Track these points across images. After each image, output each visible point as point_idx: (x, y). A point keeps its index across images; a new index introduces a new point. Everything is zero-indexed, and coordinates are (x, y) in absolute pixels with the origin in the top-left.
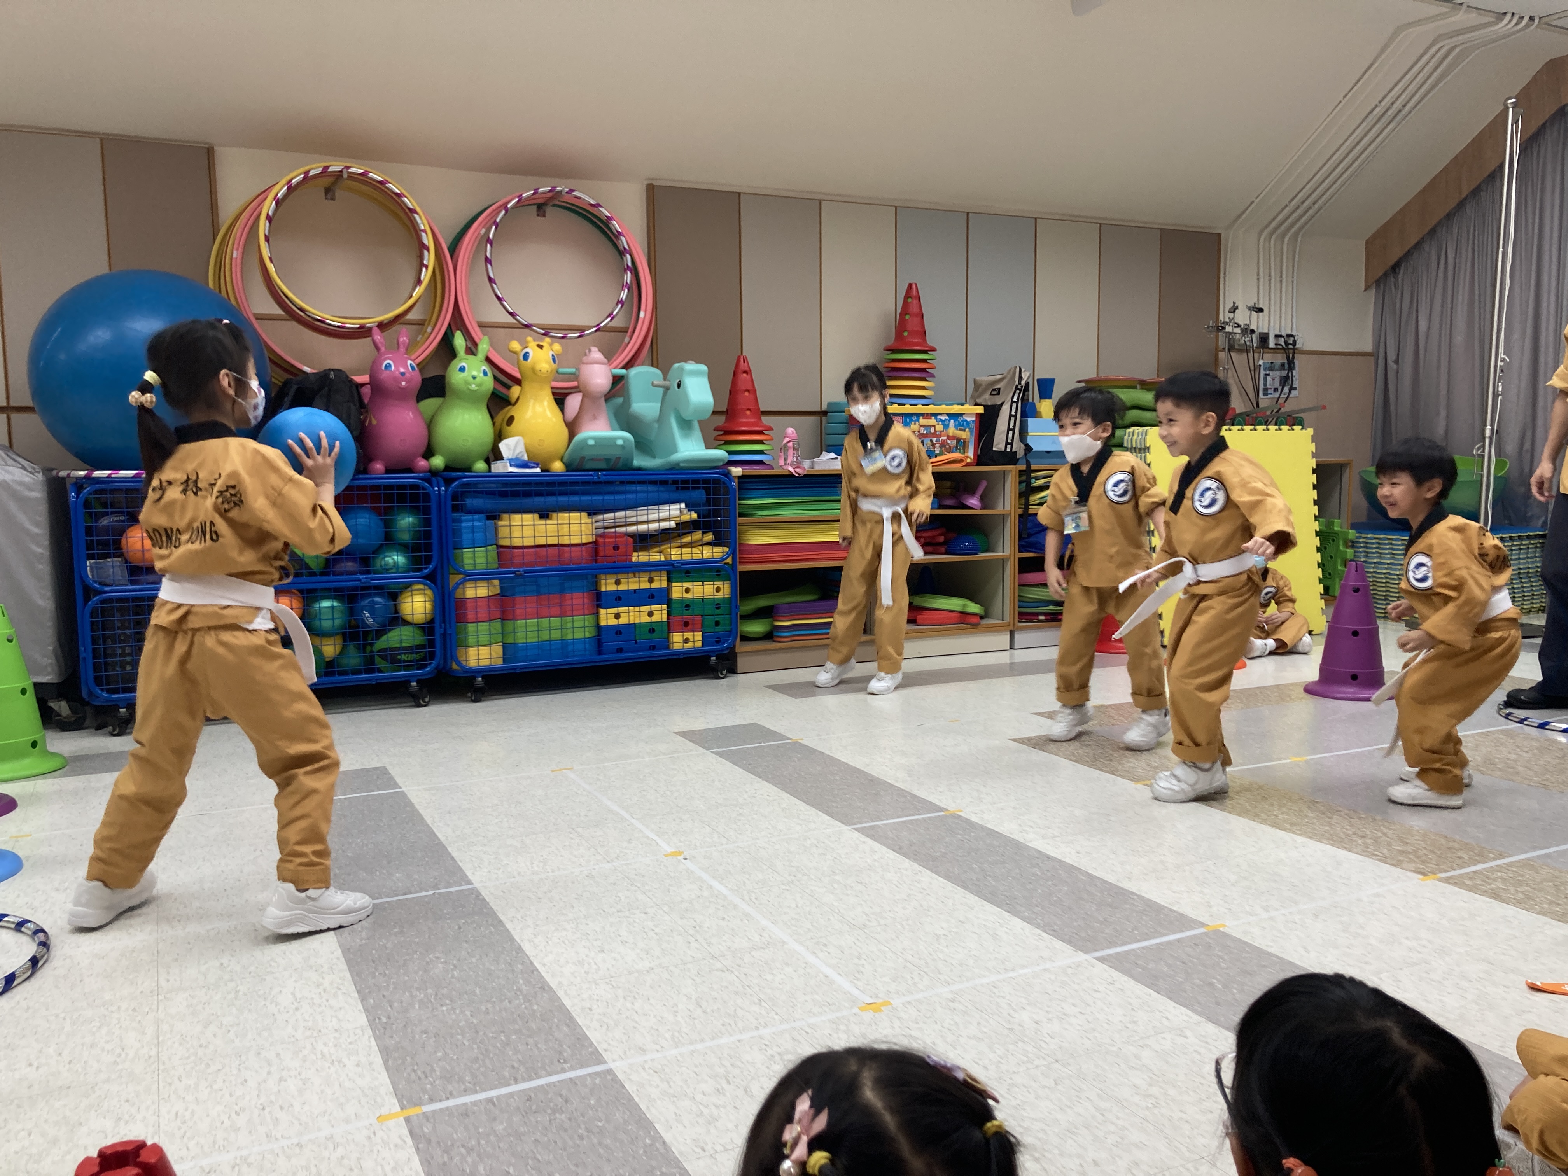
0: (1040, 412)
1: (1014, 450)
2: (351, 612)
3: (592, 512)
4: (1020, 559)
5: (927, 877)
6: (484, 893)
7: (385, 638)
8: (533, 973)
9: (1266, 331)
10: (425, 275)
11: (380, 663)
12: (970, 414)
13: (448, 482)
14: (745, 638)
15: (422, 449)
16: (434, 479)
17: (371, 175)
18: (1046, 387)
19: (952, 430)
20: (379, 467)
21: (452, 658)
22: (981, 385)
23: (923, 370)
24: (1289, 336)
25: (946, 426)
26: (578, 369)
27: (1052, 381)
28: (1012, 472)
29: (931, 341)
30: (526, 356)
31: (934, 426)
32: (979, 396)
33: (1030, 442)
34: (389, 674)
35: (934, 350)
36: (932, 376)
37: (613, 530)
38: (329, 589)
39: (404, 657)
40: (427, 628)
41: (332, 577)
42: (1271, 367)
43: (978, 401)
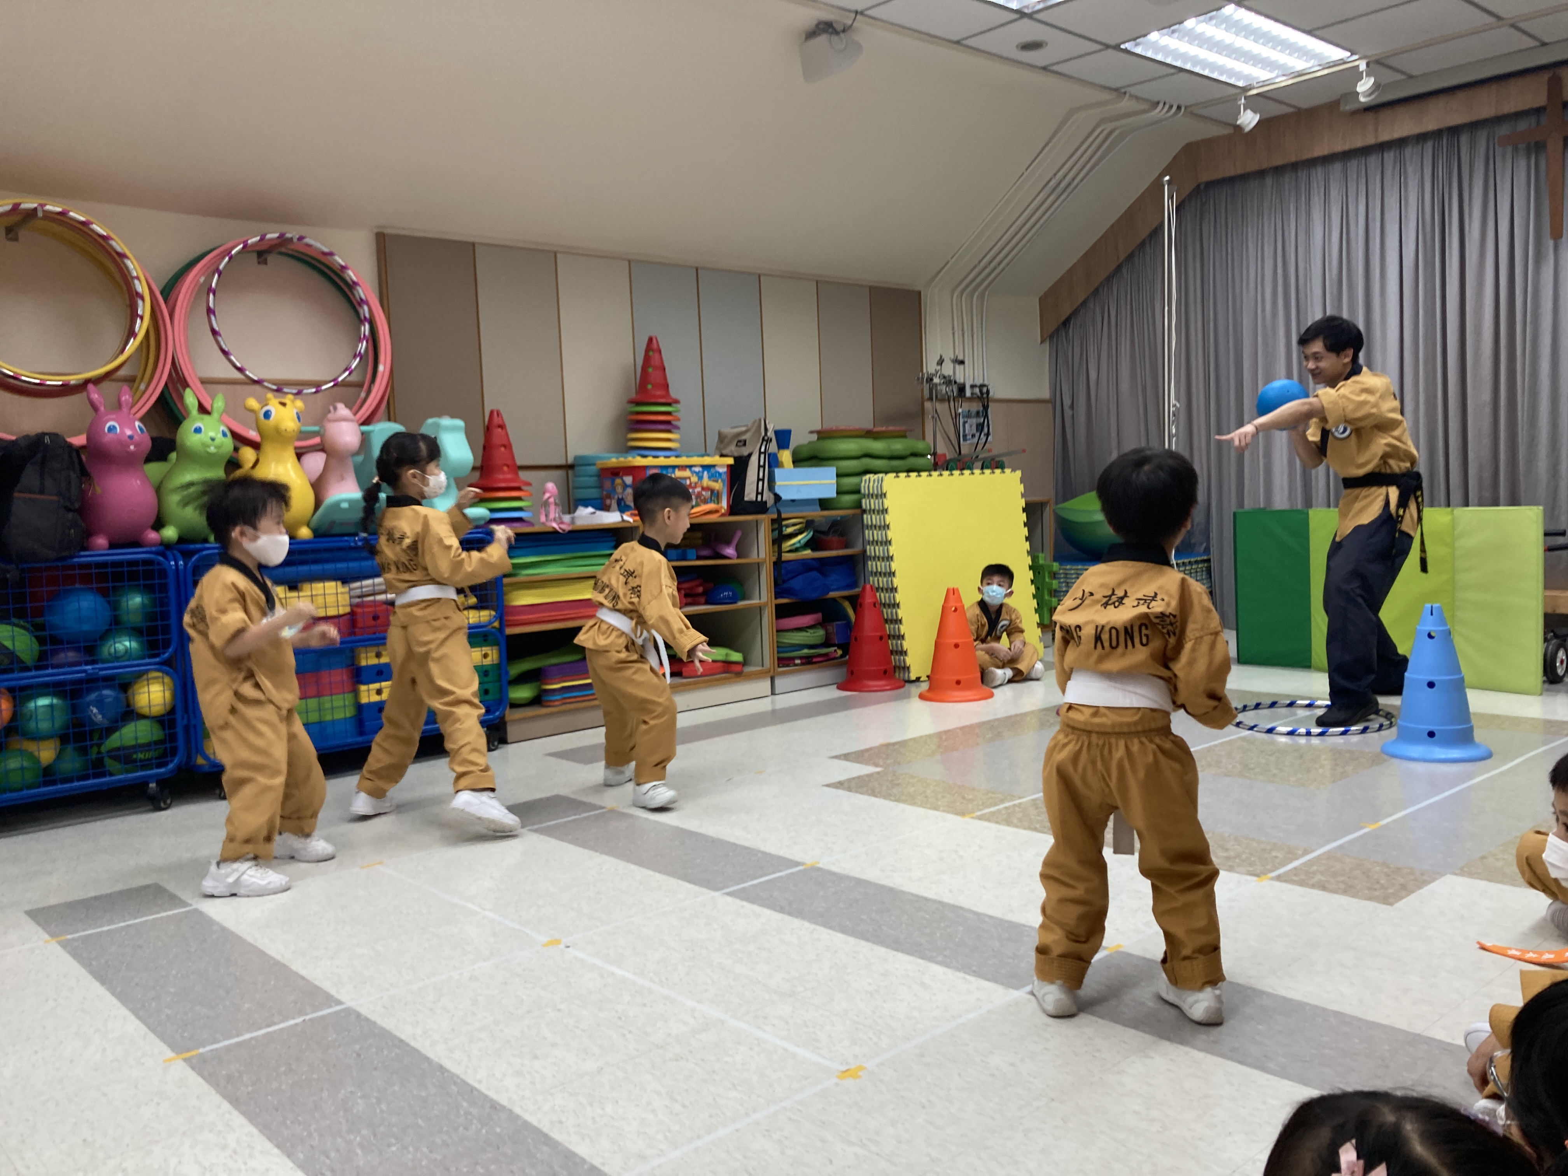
0: (782, 463)
1: (764, 499)
2: (74, 709)
3: (345, 580)
4: (777, 606)
5: (824, 934)
6: (364, 1011)
7: (117, 734)
8: (472, 1091)
9: (962, 381)
10: (140, 327)
11: (110, 764)
12: (722, 466)
13: (187, 555)
14: (514, 705)
15: (152, 520)
16: (168, 553)
17: (72, 214)
18: (783, 438)
19: (706, 482)
20: (101, 541)
21: (197, 751)
22: (726, 437)
23: (668, 423)
24: (982, 386)
25: (701, 478)
26: (322, 427)
27: (788, 433)
28: (764, 521)
29: (674, 393)
30: (267, 415)
31: (689, 478)
32: (725, 448)
33: (778, 490)
34: (121, 776)
35: (677, 402)
36: (677, 428)
37: (371, 598)
38: (46, 685)
39: (141, 756)
40: (166, 720)
41: (50, 671)
42: (968, 415)
43: (724, 452)
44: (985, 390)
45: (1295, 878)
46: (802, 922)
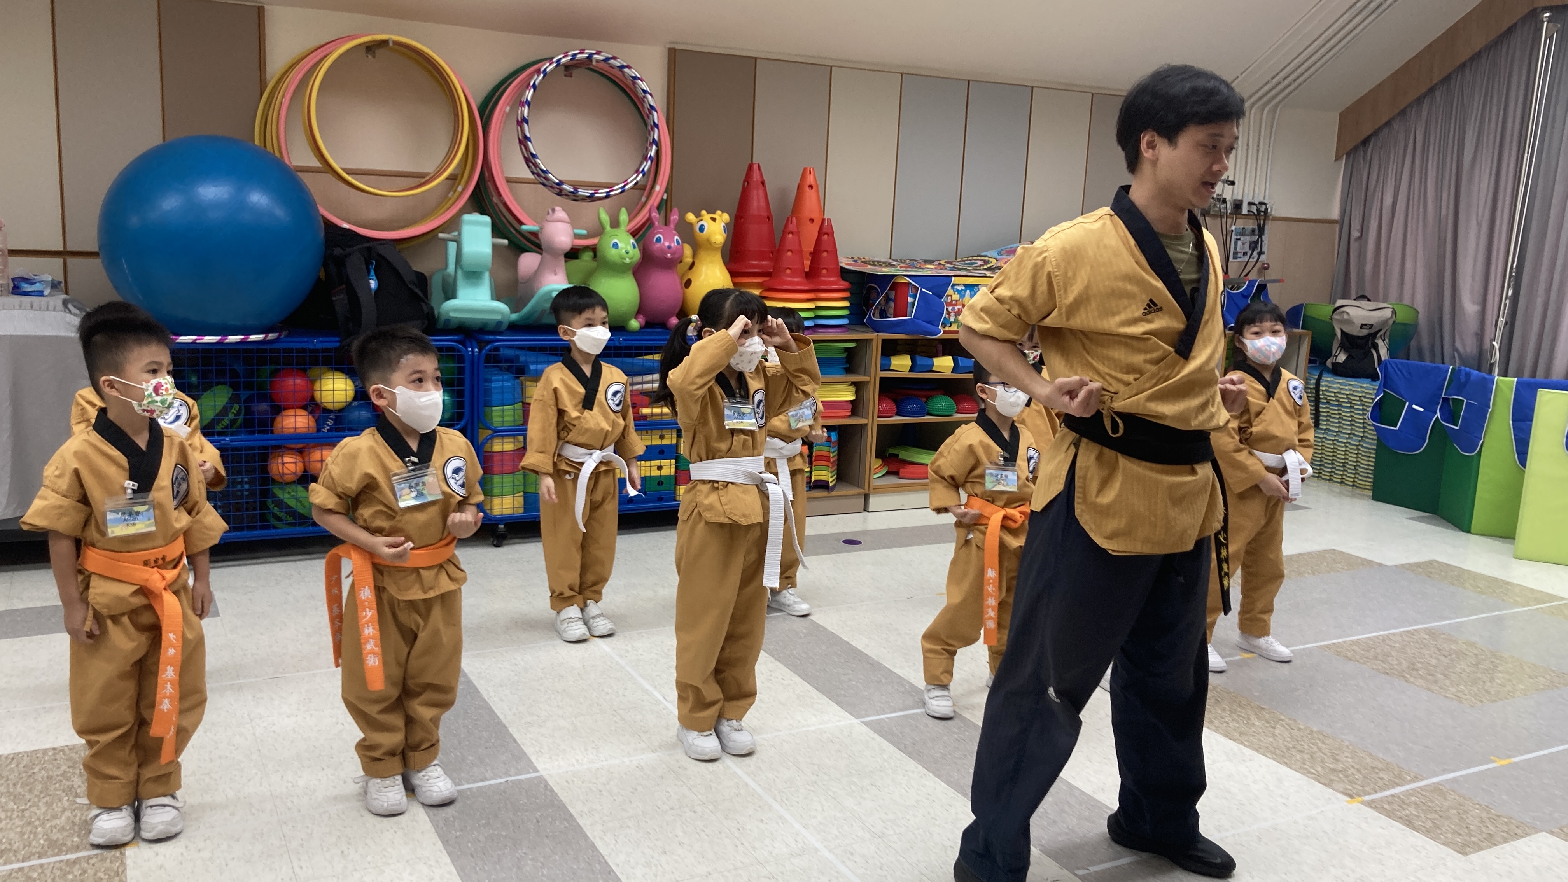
5: (931, 782)
6: (551, 783)
9: (1240, 198)
13: (482, 344)
16: (467, 341)
24: (1261, 203)
42: (1243, 233)
44: (1263, 208)
45: (1386, 806)
46: (917, 765)
